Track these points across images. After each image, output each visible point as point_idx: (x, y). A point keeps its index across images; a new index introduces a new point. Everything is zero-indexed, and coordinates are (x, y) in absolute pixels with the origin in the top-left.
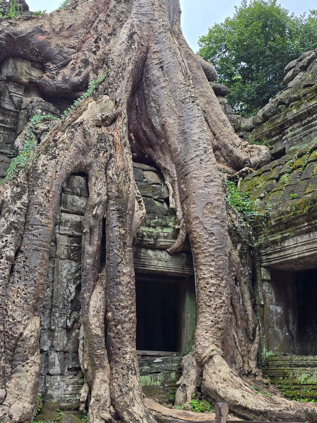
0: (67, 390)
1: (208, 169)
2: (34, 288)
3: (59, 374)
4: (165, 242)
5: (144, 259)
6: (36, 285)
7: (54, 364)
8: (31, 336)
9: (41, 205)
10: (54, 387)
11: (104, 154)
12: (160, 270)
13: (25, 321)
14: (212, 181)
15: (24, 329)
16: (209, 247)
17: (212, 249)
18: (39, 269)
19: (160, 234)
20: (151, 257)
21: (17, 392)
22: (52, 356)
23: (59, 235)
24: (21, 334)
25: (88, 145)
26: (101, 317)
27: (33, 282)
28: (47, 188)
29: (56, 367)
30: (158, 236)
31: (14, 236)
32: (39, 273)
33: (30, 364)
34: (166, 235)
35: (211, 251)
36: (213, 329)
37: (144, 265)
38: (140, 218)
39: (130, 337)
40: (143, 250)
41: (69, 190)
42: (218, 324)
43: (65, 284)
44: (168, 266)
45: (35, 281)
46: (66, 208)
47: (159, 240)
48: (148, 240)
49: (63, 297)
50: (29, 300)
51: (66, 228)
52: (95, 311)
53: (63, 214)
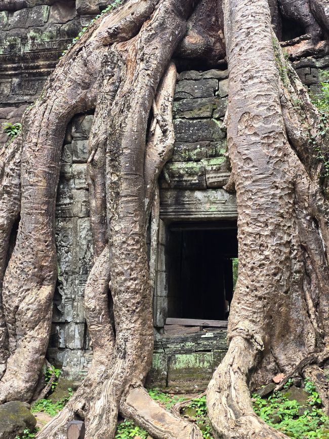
0: (87, 367)
1: (248, 61)
2: (32, 256)
3: (79, 349)
4: (215, 177)
5: (188, 204)
6: (34, 253)
7: (73, 338)
8: (28, 309)
9: (29, 163)
10: (72, 363)
11: (109, 80)
12: (213, 216)
13: (21, 293)
14: (251, 78)
15: (21, 301)
16: (244, 179)
17: (247, 183)
18: (35, 235)
19: (207, 168)
20: (200, 200)
21: (15, 368)
22: (72, 328)
23: (76, 190)
24: (17, 307)
25: (91, 75)
26: (100, 286)
27: (29, 249)
28: (34, 140)
29: (76, 340)
30: (204, 172)
31: (5, 201)
32: (35, 239)
33: (28, 339)
34: (214, 168)
35: (246, 186)
36: (248, 297)
37: (189, 213)
38: (159, 154)
39: (128, 311)
40: (187, 193)
41: (78, 135)
42: (256, 290)
43: (85, 247)
44: (227, 210)
45: (32, 249)
46: (78, 157)
47: (207, 176)
48: (190, 178)
49: (84, 261)
50: (26, 270)
51: (81, 181)
52: (92, 280)
53: (74, 165)
